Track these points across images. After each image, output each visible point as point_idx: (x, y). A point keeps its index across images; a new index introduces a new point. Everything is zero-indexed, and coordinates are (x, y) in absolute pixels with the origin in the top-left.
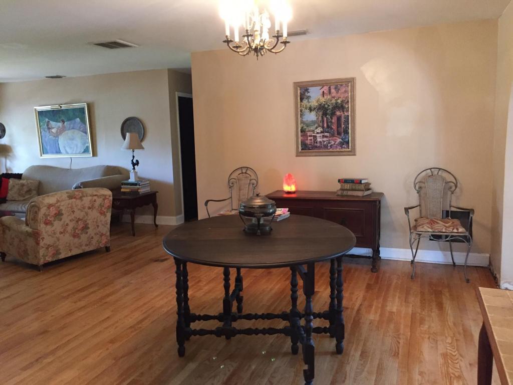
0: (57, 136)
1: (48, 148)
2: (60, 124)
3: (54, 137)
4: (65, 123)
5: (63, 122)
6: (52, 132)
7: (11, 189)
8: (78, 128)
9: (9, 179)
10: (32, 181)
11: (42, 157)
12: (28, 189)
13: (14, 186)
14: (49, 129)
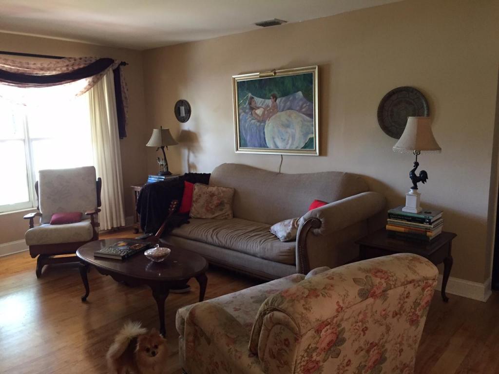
0: (263, 120)
1: (248, 138)
2: (269, 102)
3: (258, 121)
4: (278, 101)
5: (275, 98)
6: (256, 114)
7: (197, 199)
8: (298, 108)
9: (194, 183)
10: (224, 189)
11: (238, 152)
12: (219, 202)
13: (200, 195)
14: (252, 109)
